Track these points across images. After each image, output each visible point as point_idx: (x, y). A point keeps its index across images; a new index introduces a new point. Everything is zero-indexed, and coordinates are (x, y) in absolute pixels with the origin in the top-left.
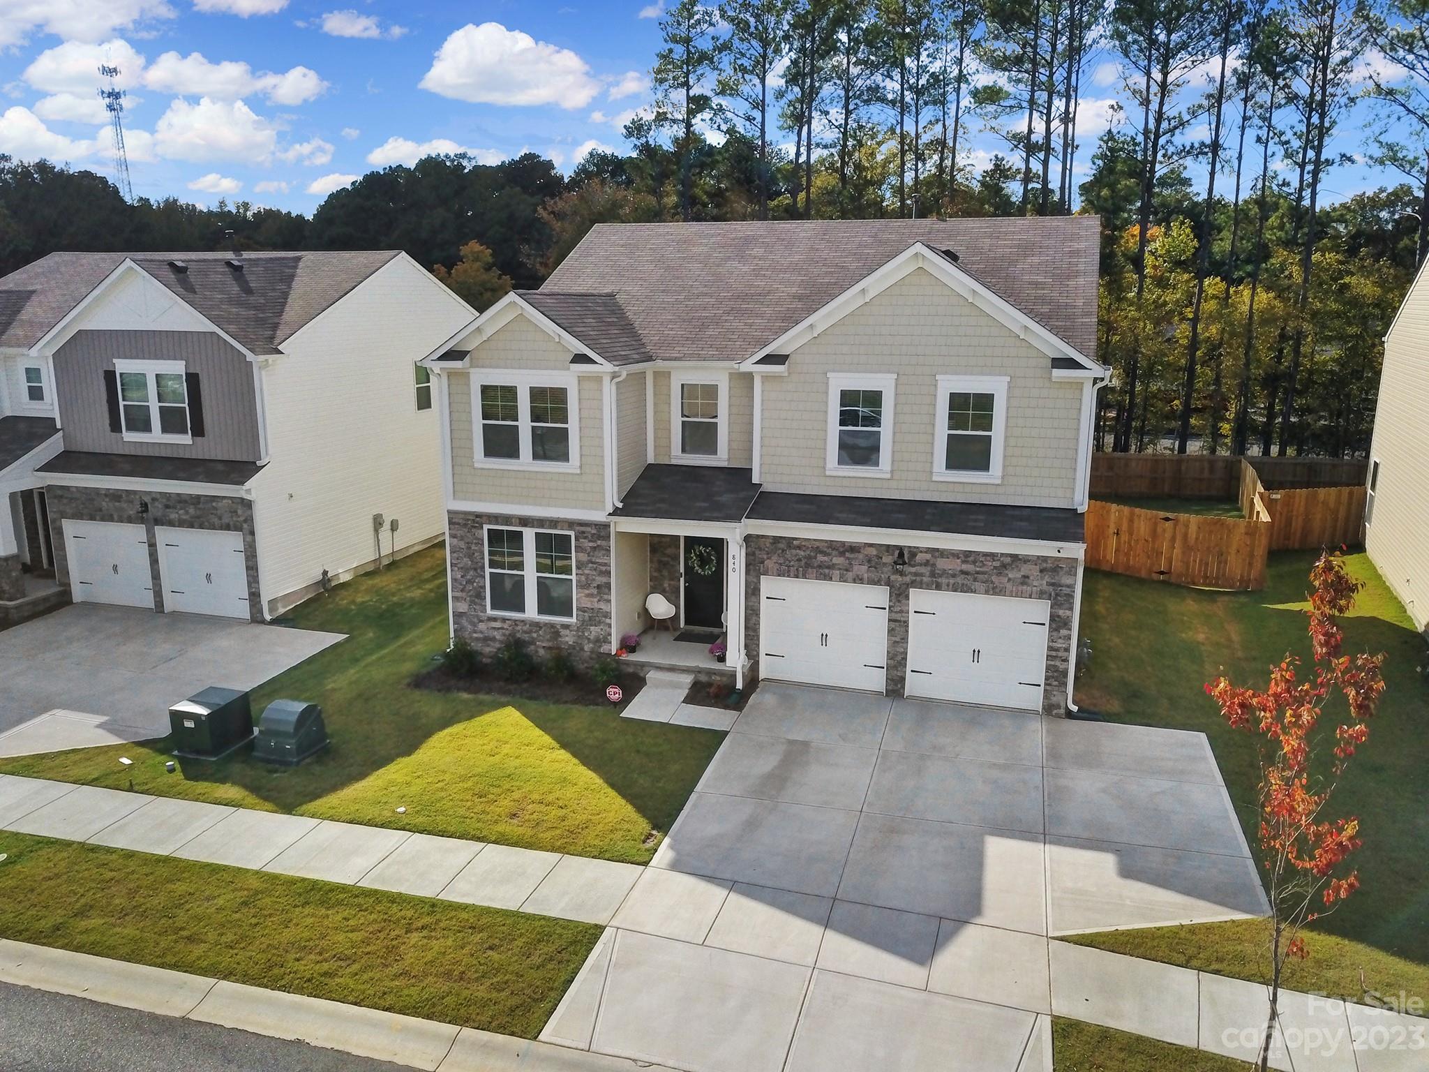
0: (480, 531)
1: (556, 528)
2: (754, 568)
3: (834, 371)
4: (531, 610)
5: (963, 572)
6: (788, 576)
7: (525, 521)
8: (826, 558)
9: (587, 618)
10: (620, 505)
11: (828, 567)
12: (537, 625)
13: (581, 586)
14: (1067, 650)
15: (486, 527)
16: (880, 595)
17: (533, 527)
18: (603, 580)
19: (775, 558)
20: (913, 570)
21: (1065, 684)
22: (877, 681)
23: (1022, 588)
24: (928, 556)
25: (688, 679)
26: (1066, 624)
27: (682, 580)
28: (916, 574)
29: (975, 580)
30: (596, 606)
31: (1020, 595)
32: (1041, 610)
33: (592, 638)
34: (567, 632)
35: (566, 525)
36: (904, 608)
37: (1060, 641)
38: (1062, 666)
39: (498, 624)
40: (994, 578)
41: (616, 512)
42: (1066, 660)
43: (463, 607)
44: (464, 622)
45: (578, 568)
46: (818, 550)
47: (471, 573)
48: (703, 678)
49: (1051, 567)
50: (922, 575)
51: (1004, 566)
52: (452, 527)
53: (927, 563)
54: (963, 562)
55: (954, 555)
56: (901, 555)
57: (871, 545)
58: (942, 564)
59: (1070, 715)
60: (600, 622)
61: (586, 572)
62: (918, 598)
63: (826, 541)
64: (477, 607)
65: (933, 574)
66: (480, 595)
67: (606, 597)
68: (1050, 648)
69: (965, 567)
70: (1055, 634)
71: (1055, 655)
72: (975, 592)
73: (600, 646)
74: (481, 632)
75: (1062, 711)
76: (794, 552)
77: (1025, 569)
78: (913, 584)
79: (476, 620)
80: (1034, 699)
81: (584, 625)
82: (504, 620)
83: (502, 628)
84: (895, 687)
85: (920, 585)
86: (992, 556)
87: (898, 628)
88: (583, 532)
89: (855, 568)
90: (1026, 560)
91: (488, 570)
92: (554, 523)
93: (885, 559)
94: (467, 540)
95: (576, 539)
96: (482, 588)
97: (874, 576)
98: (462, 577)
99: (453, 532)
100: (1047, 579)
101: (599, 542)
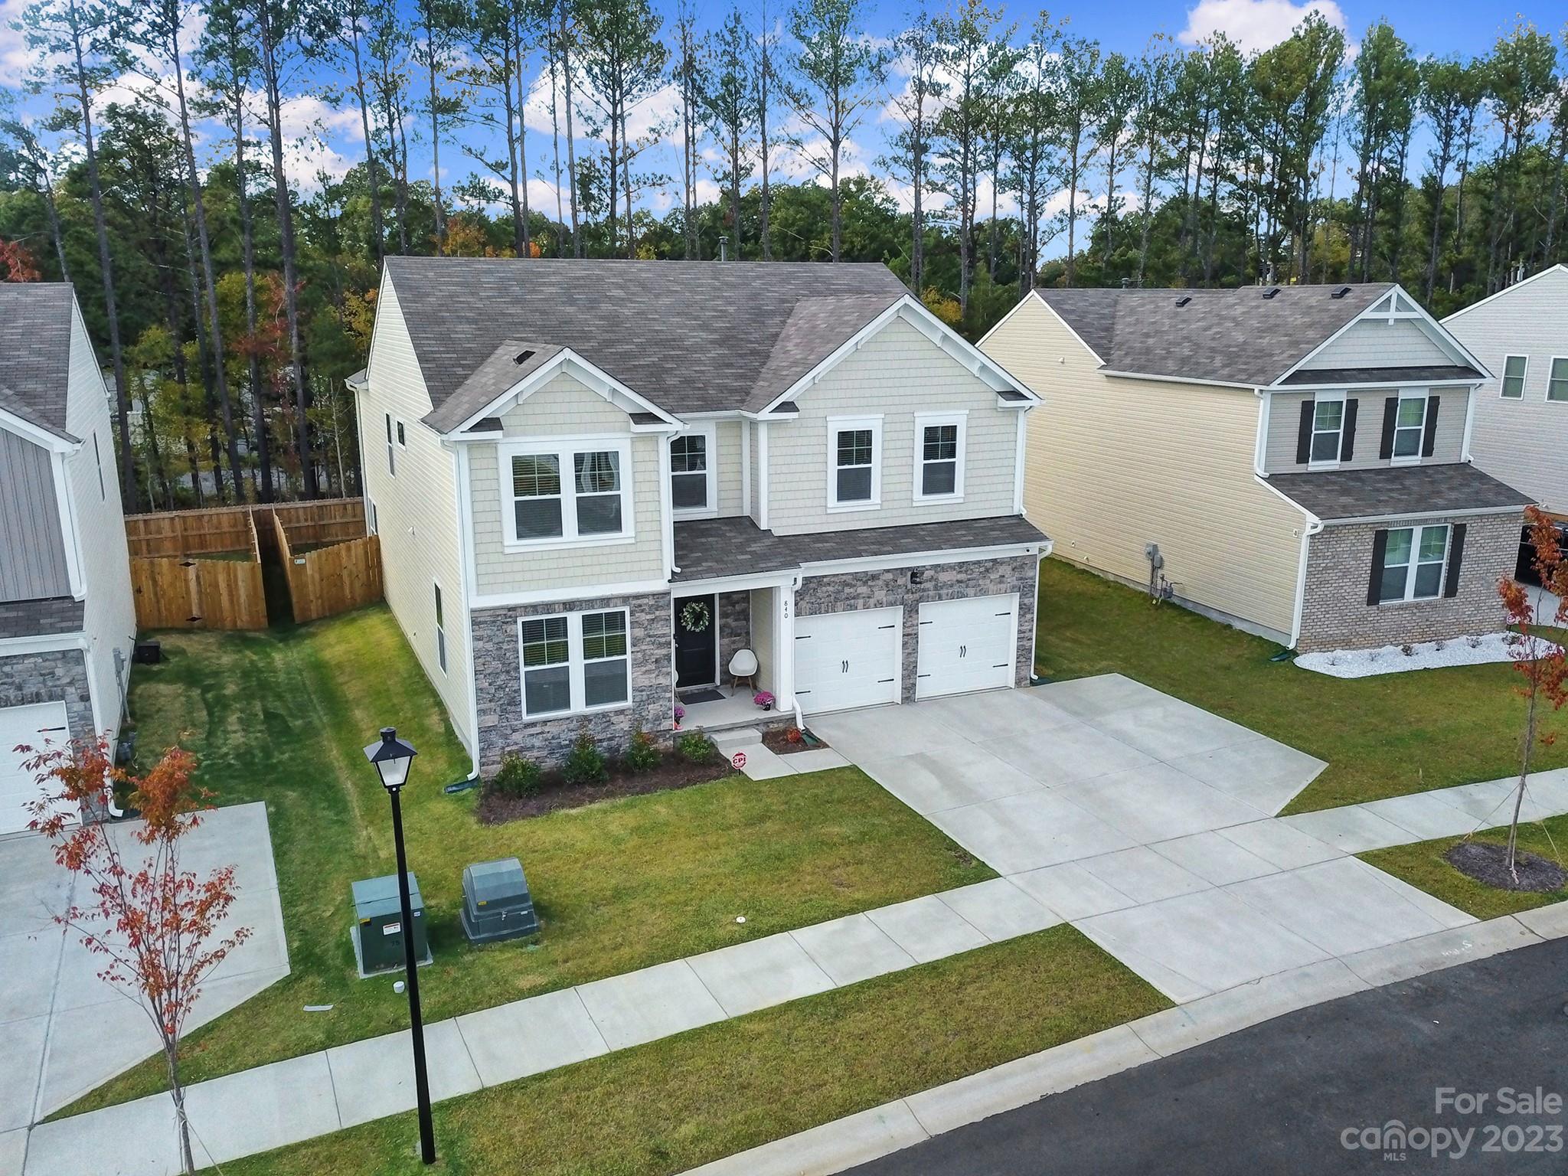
0: (513, 627)
1: (608, 606)
3: (832, 414)
4: (578, 703)
5: (958, 581)
6: (820, 613)
7: (570, 605)
8: (851, 590)
9: (644, 698)
10: (678, 570)
11: (854, 598)
12: (585, 719)
13: (636, 664)
14: (1031, 630)
15: (520, 621)
16: (896, 615)
17: (580, 610)
18: (664, 651)
19: (807, 598)
20: (922, 587)
21: (1029, 659)
22: (896, 692)
23: (1001, 587)
24: (932, 573)
25: (756, 734)
26: (1029, 609)
28: (924, 590)
29: (967, 587)
30: (654, 682)
31: (998, 592)
32: (1013, 603)
33: (650, 717)
34: (621, 718)
35: (619, 602)
36: (915, 622)
37: (1025, 624)
38: (1028, 644)
39: (538, 729)
40: (980, 582)
41: (675, 578)
42: (1030, 639)
43: (492, 720)
44: (493, 737)
45: (634, 645)
46: (846, 584)
47: (503, 677)
48: (765, 727)
49: (1019, 565)
50: (929, 589)
51: (987, 570)
52: (477, 627)
53: (931, 579)
54: (959, 572)
56: (914, 575)
57: (888, 571)
58: (944, 577)
59: (1033, 683)
60: (658, 698)
61: (643, 647)
62: (926, 611)
63: (851, 574)
64: (510, 716)
65: (936, 588)
66: (514, 702)
67: (664, 670)
68: (1020, 632)
69: (959, 577)
70: (1022, 619)
71: (1022, 635)
72: (967, 597)
73: (659, 724)
74: (516, 744)
75: (1028, 681)
77: (1002, 570)
78: (922, 599)
79: (509, 732)
80: (1009, 676)
81: (640, 704)
82: (545, 722)
83: (542, 733)
85: (927, 599)
86: (978, 562)
87: (910, 641)
88: (640, 606)
89: (877, 593)
91: (523, 669)
92: (605, 601)
93: (900, 582)
94: (496, 640)
95: (632, 614)
96: (515, 691)
97: (891, 598)
98: (490, 684)
99: (478, 633)
100: (1017, 575)
101: (657, 613)
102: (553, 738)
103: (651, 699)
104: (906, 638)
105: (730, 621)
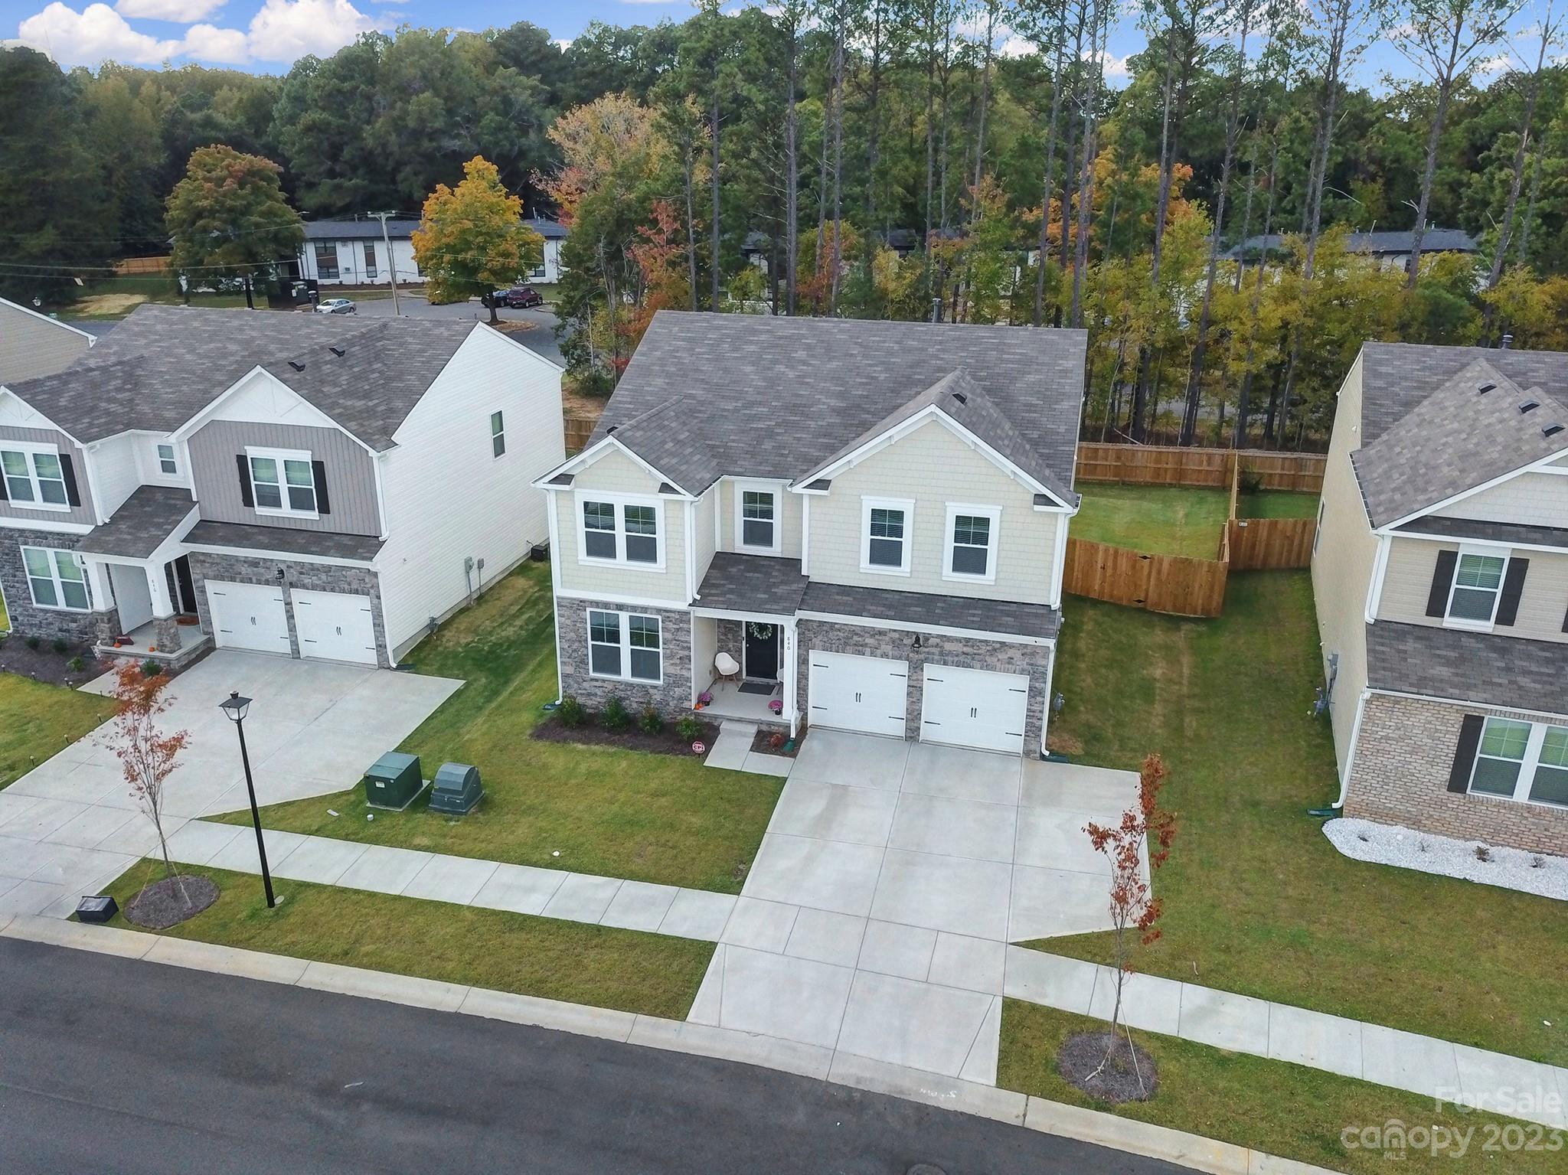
0: (583, 613)
1: (647, 613)
2: (804, 644)
3: (867, 494)
4: (626, 673)
5: (964, 653)
7: (620, 607)
8: (860, 639)
9: (671, 682)
10: (698, 597)
11: (862, 646)
12: (631, 686)
13: (667, 657)
14: (1042, 712)
15: (588, 610)
16: (902, 667)
17: (627, 612)
18: (686, 653)
19: (820, 637)
20: (926, 650)
21: (1039, 736)
22: (899, 729)
23: (1009, 668)
25: (752, 732)
26: (1041, 693)
27: (744, 642)
28: (928, 653)
29: (973, 659)
30: (679, 672)
31: (1008, 671)
32: (1023, 682)
33: (675, 696)
34: (656, 691)
35: (655, 612)
36: (920, 678)
37: (1036, 705)
38: (1038, 723)
39: (599, 684)
40: (987, 659)
41: (694, 603)
42: (1040, 720)
43: (570, 670)
44: (570, 681)
45: (664, 643)
46: (854, 633)
47: (577, 644)
48: (765, 728)
49: (1029, 652)
50: (933, 654)
51: (995, 650)
53: (937, 646)
54: (965, 646)
55: (959, 640)
56: (917, 640)
57: (895, 631)
58: (948, 646)
59: (1043, 757)
60: (682, 685)
61: (671, 647)
62: (931, 671)
63: (862, 628)
64: (582, 671)
65: (941, 654)
66: (584, 662)
67: (686, 666)
68: (1029, 710)
69: (965, 649)
70: (1032, 700)
71: (1031, 714)
72: (973, 668)
73: (682, 703)
74: (585, 690)
75: (1038, 755)
76: (835, 633)
77: (1011, 653)
78: (926, 660)
79: (580, 681)
80: (1017, 745)
81: (669, 687)
82: (604, 681)
83: (603, 687)
84: (912, 734)
85: (932, 662)
86: (985, 643)
87: (915, 692)
88: (669, 618)
89: (883, 647)
90: (1012, 646)
91: (590, 643)
92: (645, 609)
93: (905, 642)
94: (572, 619)
95: (663, 622)
96: (586, 656)
97: (897, 653)
98: (569, 647)
99: (562, 612)
100: (1027, 661)
101: (681, 625)
102: (609, 693)
103: (676, 684)
104: (911, 689)
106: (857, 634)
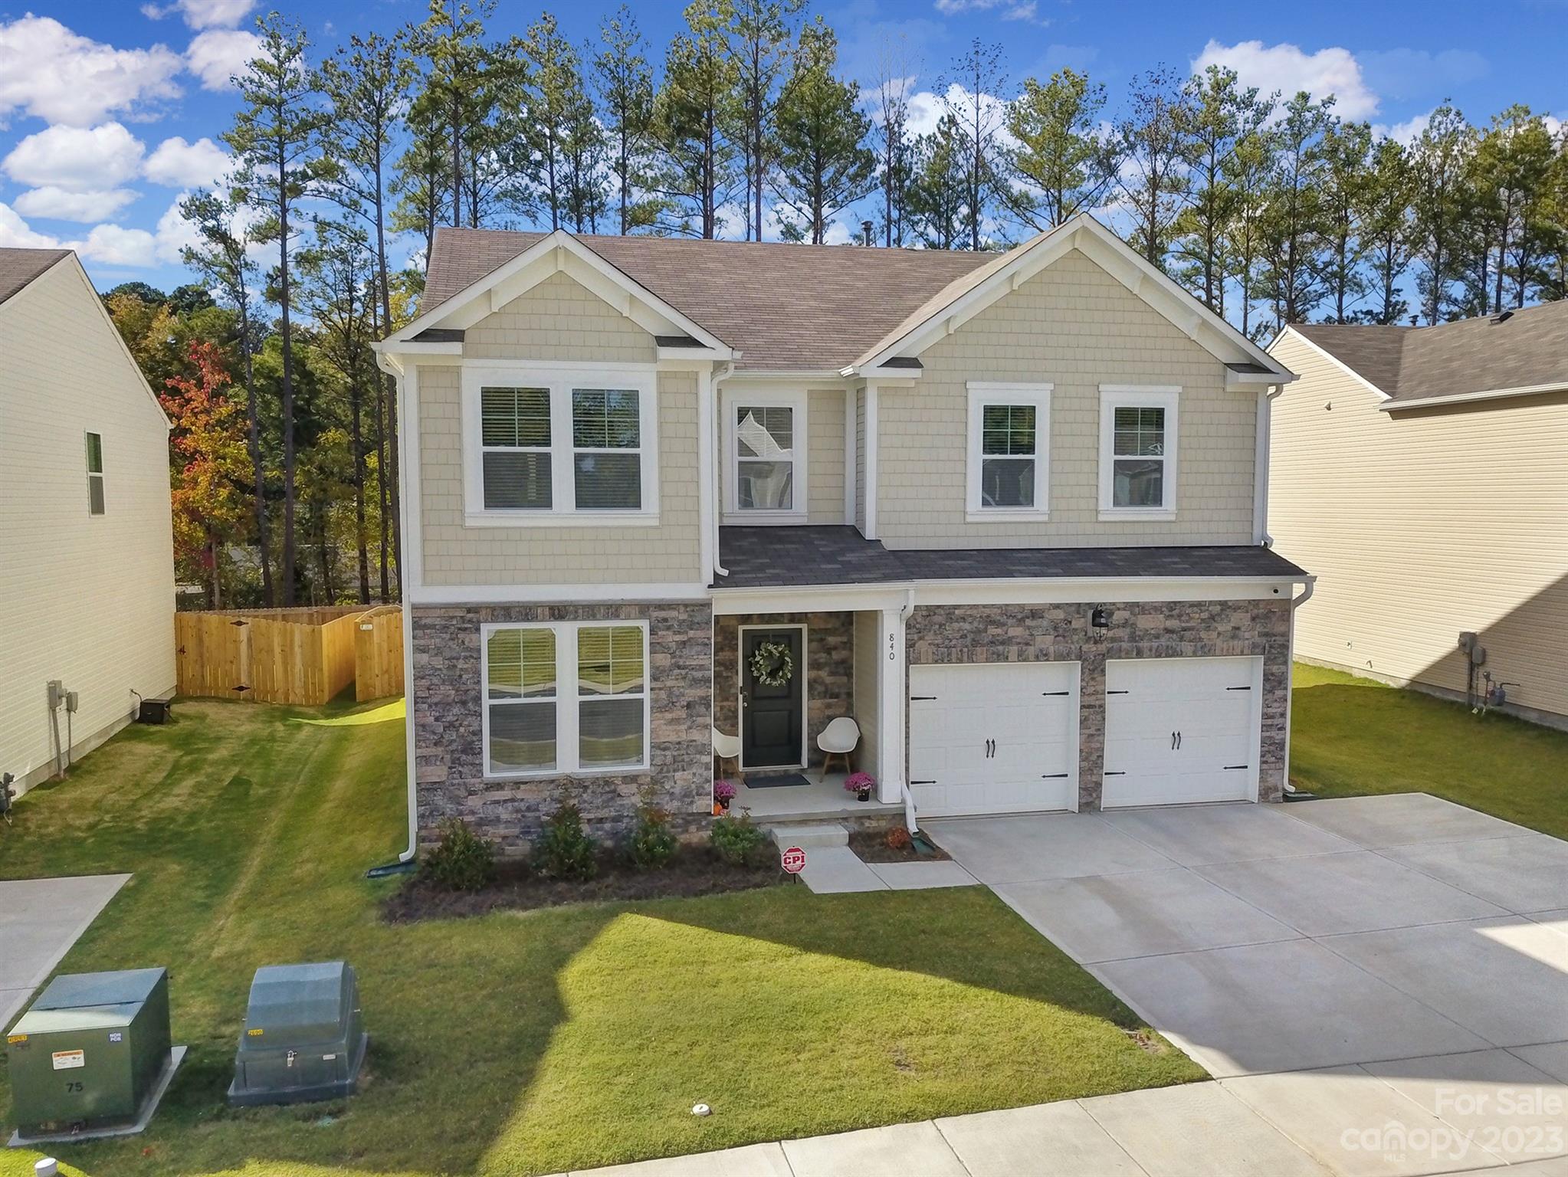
0: (474, 636)
1: (617, 616)
3: (974, 380)
4: (568, 759)
5: (1168, 631)
6: (950, 662)
7: (559, 612)
8: (999, 631)
9: (669, 760)
10: (725, 572)
11: (1003, 643)
12: (581, 784)
13: (657, 708)
14: (1283, 715)
15: (486, 627)
16: (1067, 675)
17: (575, 619)
18: (699, 692)
19: (930, 637)
20: (1110, 634)
21: (1282, 758)
22: (1067, 794)
23: (1232, 645)
24: (1126, 614)
25: (841, 833)
27: (741, 697)
28: (1113, 640)
29: (1182, 639)
30: (684, 737)
31: (1232, 652)
32: (1253, 670)
33: (677, 790)
34: (633, 788)
35: (634, 611)
36: (1099, 688)
37: (1276, 705)
38: (1278, 736)
39: (506, 794)
40: (1203, 635)
41: (718, 582)
42: (1283, 728)
43: (438, 773)
44: (439, 799)
45: (654, 678)
46: (990, 621)
47: (456, 711)
48: (858, 827)
49: (1265, 613)
50: (1121, 639)
51: (1212, 618)
52: (420, 633)
53: (1125, 624)
54: (1168, 617)
55: (1157, 609)
56: (1097, 615)
57: (1057, 606)
58: (1144, 623)
59: (1287, 798)
60: (691, 763)
61: (669, 683)
62: (1117, 673)
63: (1000, 607)
64: (465, 770)
65: (1133, 638)
66: (471, 749)
67: (700, 720)
69: (1170, 624)
70: (1269, 696)
72: (1181, 655)
73: (692, 802)
74: (473, 813)
75: (1280, 794)
76: (956, 625)
77: (1236, 618)
78: (1110, 654)
79: (463, 793)
80: (1250, 784)
81: (662, 771)
82: (517, 784)
83: (513, 800)
84: (1090, 799)
85: (1118, 654)
86: (1199, 605)
87: (1093, 717)
88: (665, 620)
89: (1039, 639)
90: (1236, 607)
91: (487, 702)
92: (613, 609)
93: (1075, 624)
94: (447, 654)
95: (653, 632)
96: (474, 733)
97: (1062, 648)
98: (437, 719)
99: (422, 642)
100: (1259, 628)
101: (691, 633)
102: (528, 809)
103: (679, 765)
104: (1086, 712)
105: (823, 674)
106: (993, 622)
